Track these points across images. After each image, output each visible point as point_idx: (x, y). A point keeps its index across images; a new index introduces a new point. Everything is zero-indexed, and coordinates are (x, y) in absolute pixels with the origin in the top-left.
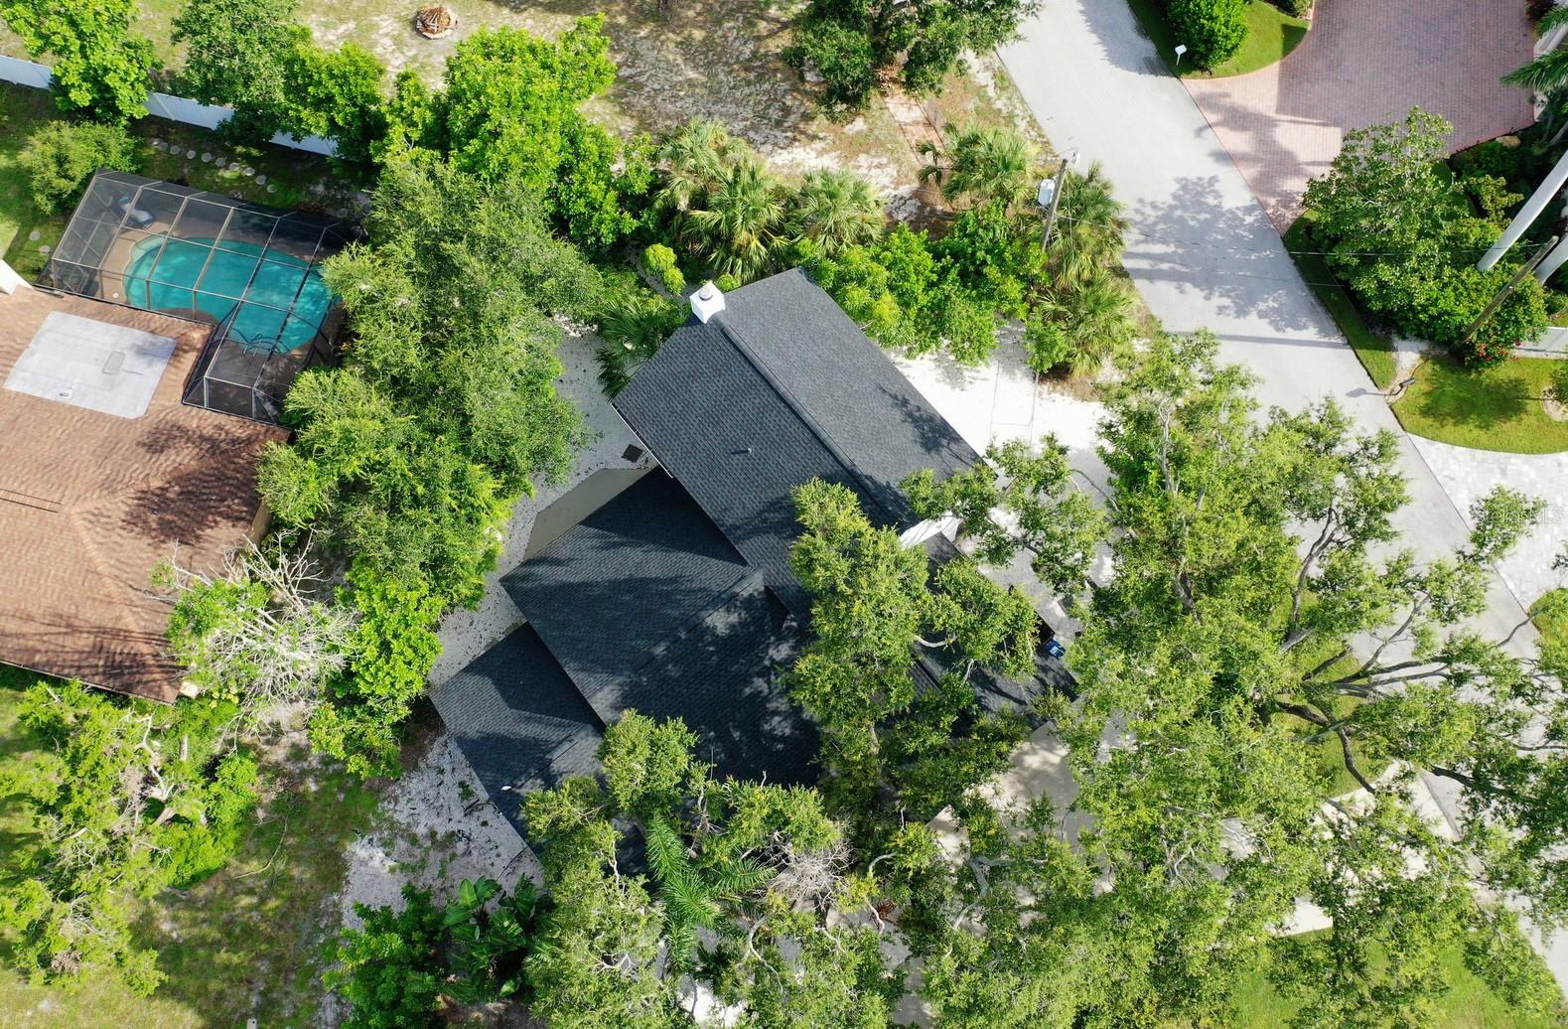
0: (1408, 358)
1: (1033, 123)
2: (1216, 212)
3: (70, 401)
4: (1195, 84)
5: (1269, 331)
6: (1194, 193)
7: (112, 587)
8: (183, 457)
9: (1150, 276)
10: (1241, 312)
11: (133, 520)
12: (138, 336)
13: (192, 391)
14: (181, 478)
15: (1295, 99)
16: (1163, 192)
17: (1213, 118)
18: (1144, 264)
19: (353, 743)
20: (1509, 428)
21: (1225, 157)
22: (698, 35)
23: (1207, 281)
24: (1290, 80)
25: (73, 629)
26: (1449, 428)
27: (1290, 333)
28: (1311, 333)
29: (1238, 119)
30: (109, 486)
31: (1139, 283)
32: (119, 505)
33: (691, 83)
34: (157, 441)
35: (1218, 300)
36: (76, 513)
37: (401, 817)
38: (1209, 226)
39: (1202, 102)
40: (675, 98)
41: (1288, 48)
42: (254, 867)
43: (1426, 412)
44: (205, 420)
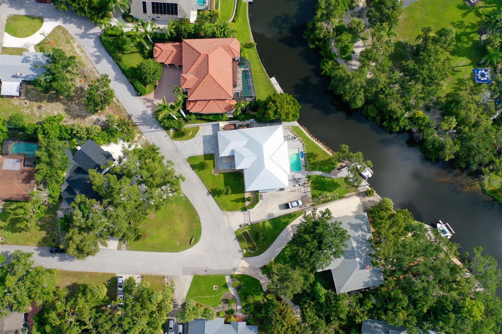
0: (171, 131)
1: (123, 106)
2: (147, 115)
3: (11, 169)
4: (143, 97)
5: (155, 130)
6: (144, 113)
7: (22, 190)
8: (26, 174)
9: (140, 125)
10: (151, 128)
11: (22, 182)
12: (15, 160)
13: (24, 165)
14: (26, 176)
15: (156, 97)
16: (140, 113)
17: (146, 101)
18: (139, 124)
19: (54, 201)
20: (184, 137)
21: (148, 107)
22: (77, 101)
23: (147, 125)
24: (155, 94)
25: (19, 195)
26: (177, 139)
27: (158, 130)
28: (160, 129)
29: (149, 101)
30: (18, 179)
31: (138, 126)
32: (20, 181)
33: (77, 109)
34: (22, 172)
35: (148, 127)
36: (16, 183)
37: (62, 208)
38: (146, 117)
39: (145, 99)
40: (75, 111)
41: (155, 89)
42: (47, 216)
43: (174, 137)
44: (27, 168)
